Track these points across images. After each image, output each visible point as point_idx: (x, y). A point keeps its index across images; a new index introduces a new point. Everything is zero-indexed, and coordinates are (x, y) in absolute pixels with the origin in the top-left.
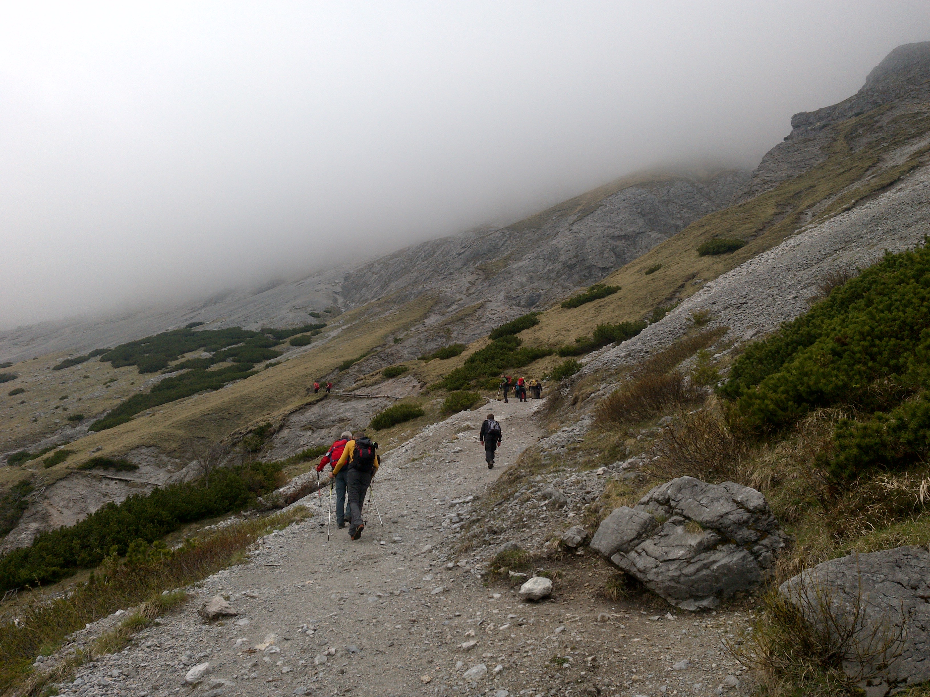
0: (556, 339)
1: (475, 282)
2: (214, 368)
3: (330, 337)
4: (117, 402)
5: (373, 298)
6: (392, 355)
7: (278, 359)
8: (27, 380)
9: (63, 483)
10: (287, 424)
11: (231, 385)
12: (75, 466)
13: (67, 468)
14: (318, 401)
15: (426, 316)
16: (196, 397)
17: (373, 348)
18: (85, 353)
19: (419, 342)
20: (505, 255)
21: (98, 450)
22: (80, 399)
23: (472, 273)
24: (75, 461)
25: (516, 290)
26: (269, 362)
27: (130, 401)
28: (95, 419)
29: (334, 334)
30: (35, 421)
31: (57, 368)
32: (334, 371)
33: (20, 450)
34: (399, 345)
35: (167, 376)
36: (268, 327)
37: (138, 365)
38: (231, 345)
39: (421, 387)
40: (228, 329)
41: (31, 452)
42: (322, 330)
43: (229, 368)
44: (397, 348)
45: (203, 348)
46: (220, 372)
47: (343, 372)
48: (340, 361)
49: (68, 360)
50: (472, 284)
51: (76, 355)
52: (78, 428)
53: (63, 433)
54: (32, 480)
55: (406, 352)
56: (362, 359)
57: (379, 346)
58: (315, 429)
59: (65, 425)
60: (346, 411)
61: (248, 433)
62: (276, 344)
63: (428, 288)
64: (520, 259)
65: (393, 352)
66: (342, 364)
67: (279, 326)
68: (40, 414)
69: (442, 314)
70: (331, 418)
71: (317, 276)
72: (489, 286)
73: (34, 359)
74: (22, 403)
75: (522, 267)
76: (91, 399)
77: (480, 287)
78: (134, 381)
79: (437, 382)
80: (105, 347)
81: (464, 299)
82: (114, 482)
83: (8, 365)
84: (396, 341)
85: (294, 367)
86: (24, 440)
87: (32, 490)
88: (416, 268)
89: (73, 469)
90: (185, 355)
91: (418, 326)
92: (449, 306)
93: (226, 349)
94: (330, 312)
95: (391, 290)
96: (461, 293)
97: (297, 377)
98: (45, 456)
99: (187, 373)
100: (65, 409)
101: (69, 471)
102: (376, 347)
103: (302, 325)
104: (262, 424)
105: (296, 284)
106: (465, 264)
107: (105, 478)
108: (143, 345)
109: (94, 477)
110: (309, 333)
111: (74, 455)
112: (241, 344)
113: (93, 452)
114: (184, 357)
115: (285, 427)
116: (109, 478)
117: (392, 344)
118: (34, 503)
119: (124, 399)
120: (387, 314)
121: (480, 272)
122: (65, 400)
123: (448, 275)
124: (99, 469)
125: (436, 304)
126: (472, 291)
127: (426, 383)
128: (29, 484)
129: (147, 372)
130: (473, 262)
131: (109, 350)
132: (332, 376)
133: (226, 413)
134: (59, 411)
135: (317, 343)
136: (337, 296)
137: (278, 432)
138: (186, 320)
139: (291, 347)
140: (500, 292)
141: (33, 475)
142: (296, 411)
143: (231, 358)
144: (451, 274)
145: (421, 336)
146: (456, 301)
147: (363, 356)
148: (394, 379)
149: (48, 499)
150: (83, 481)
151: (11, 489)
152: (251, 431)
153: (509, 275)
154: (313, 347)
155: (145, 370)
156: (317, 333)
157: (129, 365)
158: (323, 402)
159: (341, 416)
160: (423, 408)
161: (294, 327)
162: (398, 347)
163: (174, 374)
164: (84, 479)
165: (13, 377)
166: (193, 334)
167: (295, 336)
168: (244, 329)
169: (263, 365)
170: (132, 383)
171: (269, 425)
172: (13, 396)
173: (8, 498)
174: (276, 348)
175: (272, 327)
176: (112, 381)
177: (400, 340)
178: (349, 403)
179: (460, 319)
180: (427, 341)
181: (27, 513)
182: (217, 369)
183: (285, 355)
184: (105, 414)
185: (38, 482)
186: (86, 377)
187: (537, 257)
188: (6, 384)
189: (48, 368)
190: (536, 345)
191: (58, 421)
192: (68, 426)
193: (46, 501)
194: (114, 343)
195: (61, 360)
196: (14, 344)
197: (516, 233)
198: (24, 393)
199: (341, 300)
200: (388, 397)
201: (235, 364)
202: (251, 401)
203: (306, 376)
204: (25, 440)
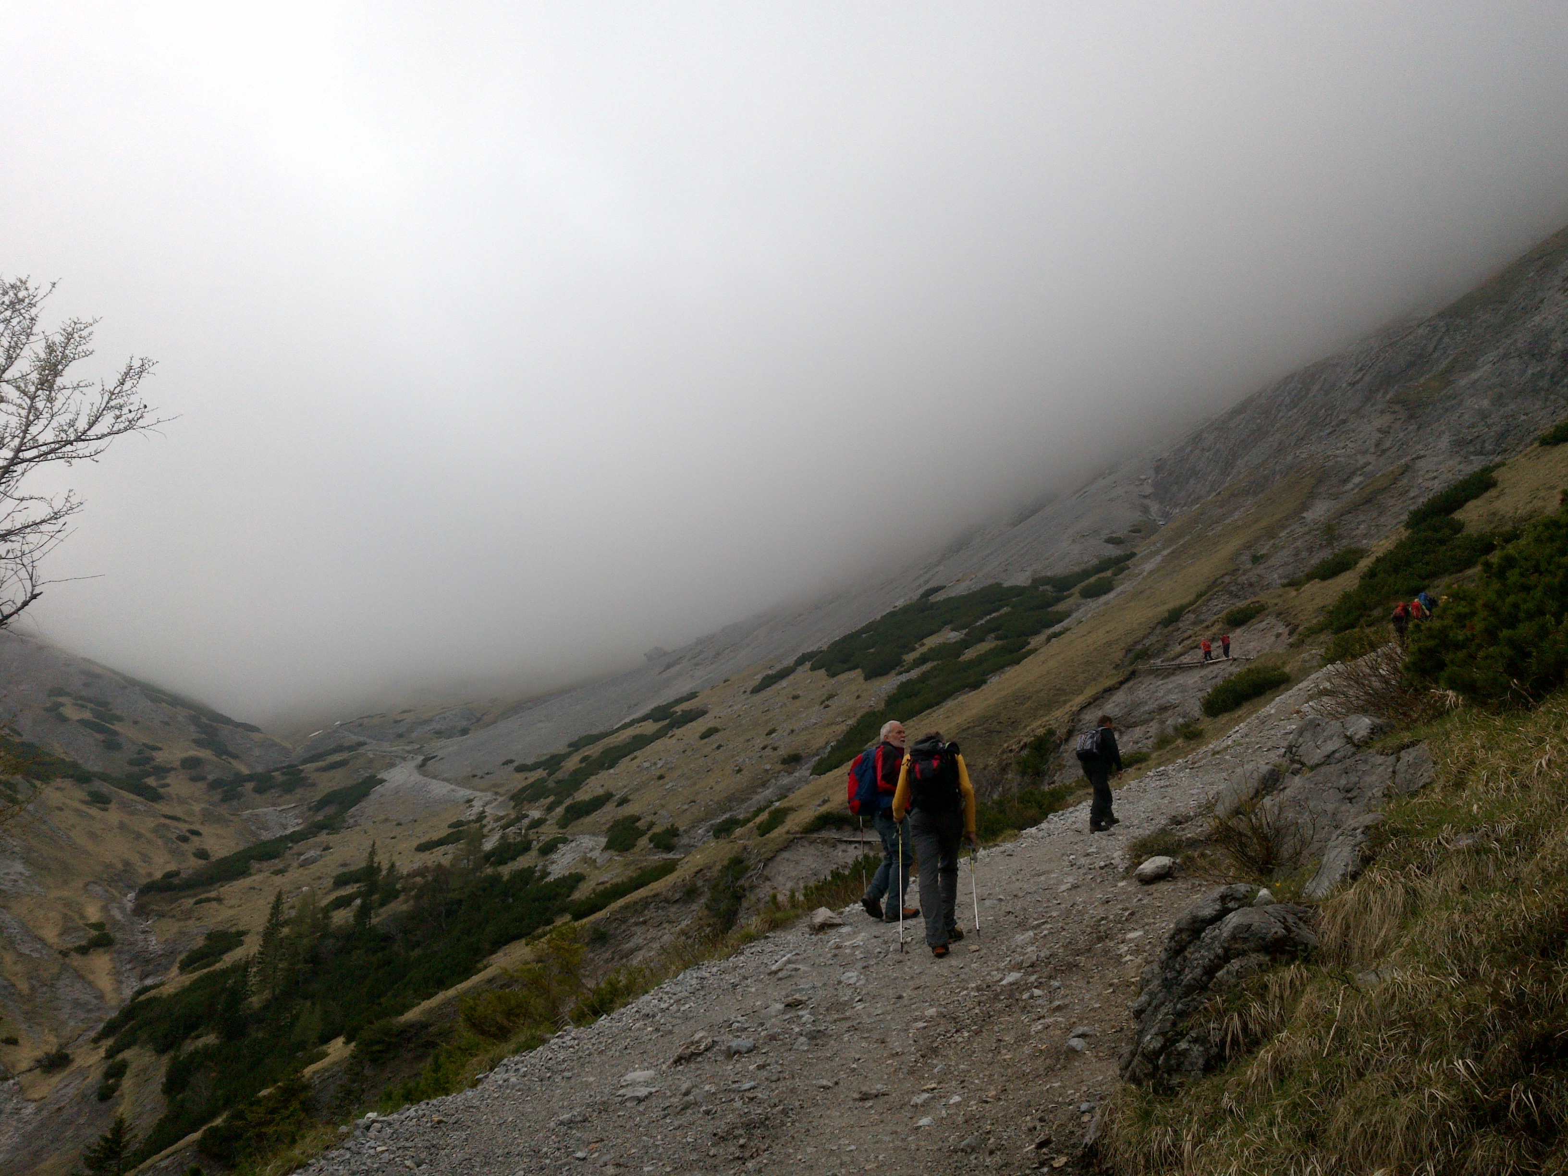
0: (1529, 507)
1: (1390, 427)
2: (969, 654)
3: (1145, 574)
4: (842, 728)
5: (1209, 493)
6: (1251, 585)
7: (1065, 623)
8: (721, 715)
9: (785, 855)
10: (1077, 728)
11: (997, 678)
12: (797, 829)
13: (788, 832)
14: (1121, 683)
15: (1305, 507)
16: (950, 704)
17: (1216, 580)
18: (790, 661)
19: (1297, 555)
20: (1444, 364)
21: (825, 802)
22: (792, 731)
23: (1382, 412)
24: (797, 821)
25: (1473, 426)
26: (1051, 630)
27: (859, 723)
28: (817, 758)
29: (1148, 567)
30: (739, 771)
31: (756, 690)
32: (1154, 629)
33: (727, 816)
34: (1262, 566)
35: (904, 678)
36: (1043, 574)
37: (863, 668)
38: (990, 614)
39: (1291, 634)
40: (982, 589)
41: (741, 817)
42: (1129, 563)
43: (992, 651)
44: (1258, 571)
45: (949, 627)
46: (980, 660)
47: (1170, 628)
48: (1162, 610)
49: (768, 676)
50: (1385, 432)
51: (778, 667)
52: (797, 774)
53: (779, 783)
54: (745, 855)
55: (1276, 576)
56: (1200, 601)
57: (1226, 574)
58: (1123, 729)
59: (779, 772)
60: (1170, 692)
61: (1022, 748)
62: (1058, 600)
63: (1304, 456)
64: (1472, 368)
65: (1253, 580)
66: (1166, 615)
67: (1059, 569)
68: (744, 760)
69: (1335, 497)
70: (1147, 708)
71: (1109, 474)
72: (1419, 428)
73: (725, 681)
74: (719, 747)
75: (1477, 380)
76: (806, 728)
77: (1401, 435)
78: (859, 693)
79: (1315, 621)
80: (814, 648)
81: (1374, 463)
82: (853, 846)
83: (692, 696)
84: (1256, 559)
85: (1090, 632)
86: (730, 801)
87: (747, 869)
88: (1278, 425)
89: (796, 833)
90: (925, 641)
91: (1292, 528)
92: (1345, 481)
93: (983, 622)
94: (1139, 531)
95: (1239, 473)
96: (1364, 453)
97: (1095, 649)
98: (758, 820)
99: (934, 669)
100: (775, 749)
101: (791, 836)
102: (1223, 576)
103: (1096, 561)
104: (1040, 731)
105: (1077, 495)
106: (1367, 399)
107: (840, 841)
108: (864, 636)
109: (825, 842)
110: (1109, 573)
111: (795, 814)
112: (1005, 610)
113: (819, 805)
114: (923, 645)
115: (1076, 733)
116: (846, 842)
117: (1249, 566)
118: (752, 888)
119: (850, 722)
120: (1237, 515)
121: (1397, 408)
122: (773, 735)
123: (1338, 425)
124: (830, 830)
125: (1320, 481)
126: (1387, 444)
127: (1297, 627)
128: (741, 862)
129: (876, 676)
130: (1382, 391)
131: (821, 652)
132: (1153, 639)
133: (995, 723)
134: (768, 751)
135: (1124, 587)
136: (1147, 502)
137: (1067, 740)
138: (920, 586)
139: (1083, 601)
140: (1439, 437)
141: (745, 848)
142: (1090, 704)
143: (993, 635)
144: (1344, 422)
145: (1299, 543)
146: (1358, 469)
147: (1200, 596)
148: (1244, 628)
149: (769, 880)
150: (812, 850)
151: (721, 871)
152: (1025, 745)
153: (1453, 402)
154: (1118, 595)
155: (875, 672)
156: (1122, 570)
157: (850, 669)
158: (1130, 684)
159: (1162, 702)
160: (1287, 669)
161: (1083, 566)
162: (1260, 570)
163: (914, 674)
164: (812, 847)
165: (702, 713)
166: (933, 606)
167: (1087, 582)
168: (1006, 585)
169: (1042, 637)
170: (858, 697)
171: (1051, 732)
172: (706, 740)
173: (717, 885)
174: (1061, 607)
175: (1049, 574)
176: (830, 697)
177: (1262, 556)
178: (1172, 678)
179: (1368, 501)
180: (1310, 550)
181: (745, 904)
182: (975, 654)
183: (1074, 615)
184: (829, 749)
185: (753, 857)
186: (795, 697)
187: (1506, 356)
188: (694, 724)
189: (745, 692)
190: (1492, 526)
191: (768, 767)
192: (782, 773)
193: (768, 883)
194: (826, 640)
195: (759, 677)
196: (696, 665)
197: (1458, 320)
198: (720, 734)
199: (1155, 508)
200: (1235, 660)
201: (1000, 643)
202: (1029, 698)
203: (1109, 644)
204: (732, 800)
